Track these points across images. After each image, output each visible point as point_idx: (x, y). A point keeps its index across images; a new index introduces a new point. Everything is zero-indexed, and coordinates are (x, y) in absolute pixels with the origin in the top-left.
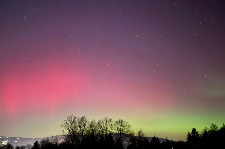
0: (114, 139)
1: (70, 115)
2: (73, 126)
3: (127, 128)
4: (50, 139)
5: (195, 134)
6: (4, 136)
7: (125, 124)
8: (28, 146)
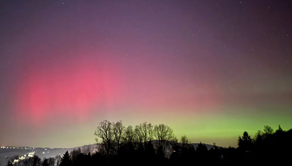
0: (155, 148)
1: (104, 121)
2: (108, 133)
3: (169, 134)
4: (82, 149)
5: (248, 139)
6: (30, 147)
7: (166, 129)
8: (57, 157)
